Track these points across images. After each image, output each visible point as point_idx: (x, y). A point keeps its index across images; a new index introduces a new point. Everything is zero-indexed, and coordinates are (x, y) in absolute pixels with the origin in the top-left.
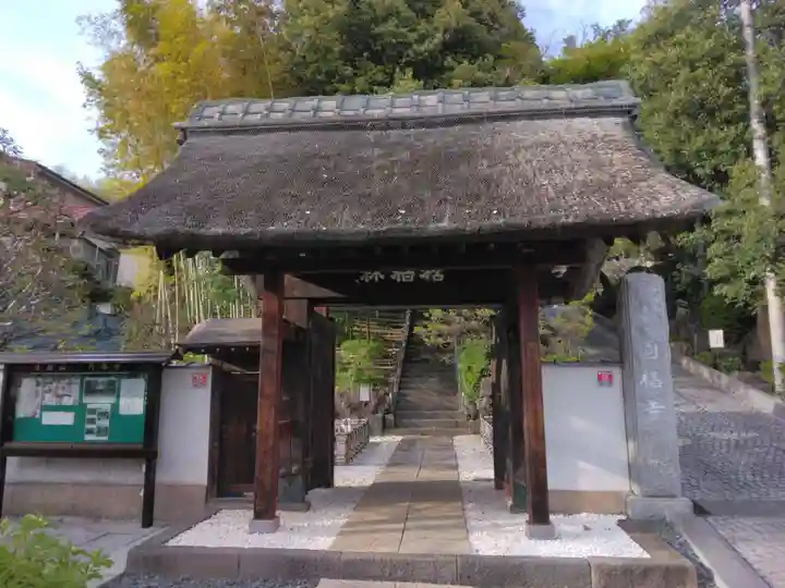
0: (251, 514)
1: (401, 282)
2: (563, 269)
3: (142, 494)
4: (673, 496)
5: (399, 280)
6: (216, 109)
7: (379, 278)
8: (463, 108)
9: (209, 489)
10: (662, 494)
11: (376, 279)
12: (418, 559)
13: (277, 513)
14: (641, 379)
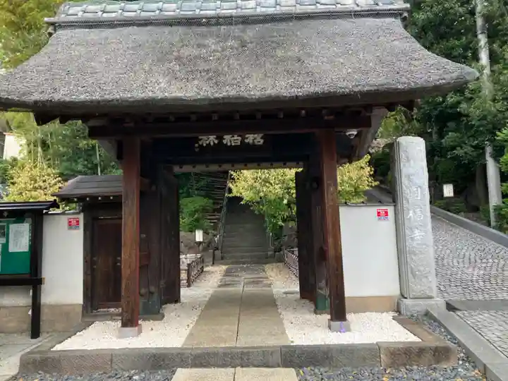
0: (119, 323)
1: (231, 145)
2: (355, 132)
3: (30, 313)
4: (431, 298)
5: (229, 144)
6: (79, 8)
7: (214, 143)
8: (276, 10)
9: (85, 307)
10: (423, 296)
11: (212, 144)
12: (251, 350)
13: (140, 322)
14: (409, 213)
